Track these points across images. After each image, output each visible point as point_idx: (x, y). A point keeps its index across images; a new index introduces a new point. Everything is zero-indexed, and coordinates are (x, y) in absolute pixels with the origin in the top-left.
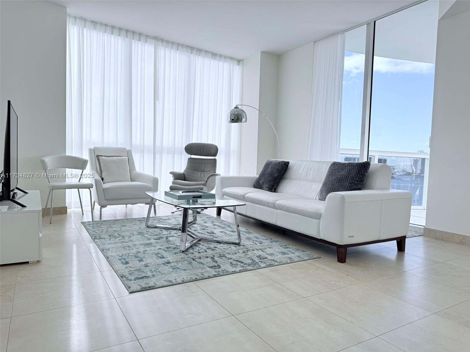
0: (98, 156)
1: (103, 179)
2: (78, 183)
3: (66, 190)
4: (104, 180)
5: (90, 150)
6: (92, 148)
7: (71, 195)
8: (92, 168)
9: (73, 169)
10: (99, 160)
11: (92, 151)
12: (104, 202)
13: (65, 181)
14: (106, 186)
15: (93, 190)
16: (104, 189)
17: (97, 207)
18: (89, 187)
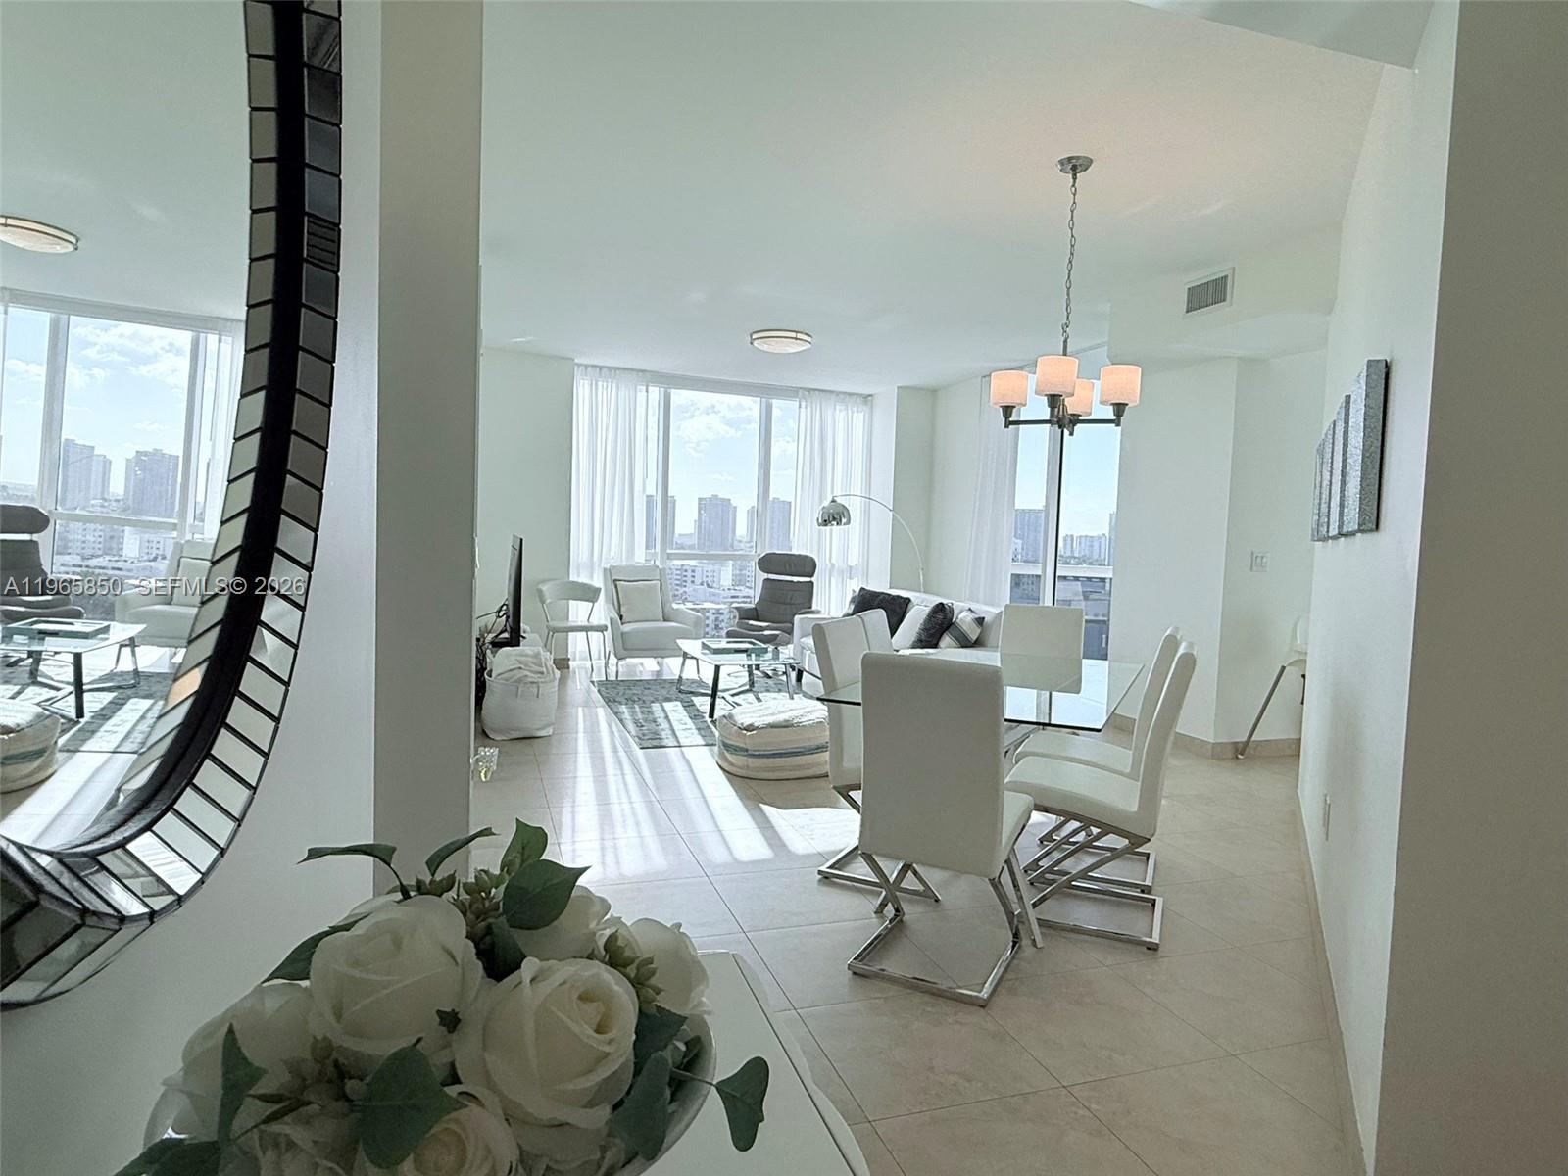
0: (615, 581)
1: (621, 617)
2: (586, 624)
3: (570, 634)
4: (624, 618)
5: (605, 570)
6: (608, 567)
7: (577, 643)
8: (607, 600)
9: (579, 602)
10: (616, 587)
11: (608, 572)
12: (622, 652)
13: (568, 619)
14: (627, 628)
15: (608, 634)
16: (622, 634)
17: (613, 660)
18: (601, 629)
